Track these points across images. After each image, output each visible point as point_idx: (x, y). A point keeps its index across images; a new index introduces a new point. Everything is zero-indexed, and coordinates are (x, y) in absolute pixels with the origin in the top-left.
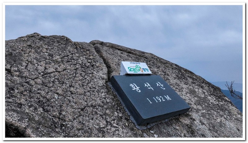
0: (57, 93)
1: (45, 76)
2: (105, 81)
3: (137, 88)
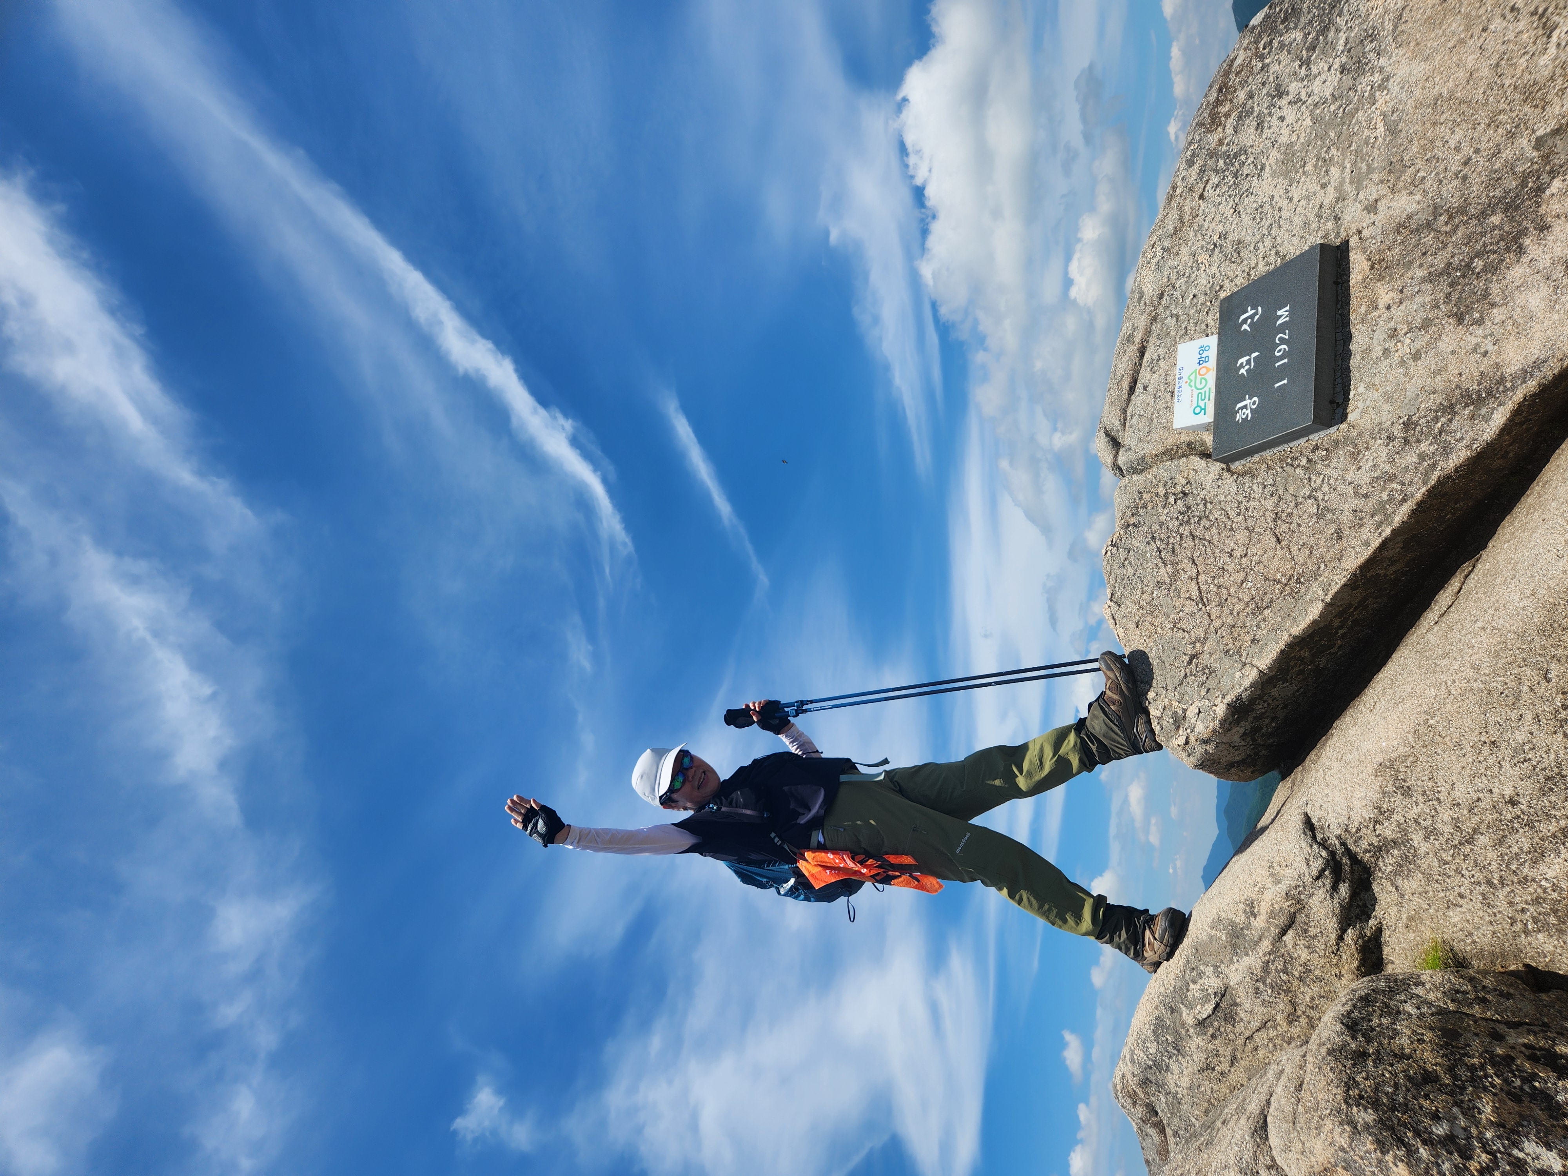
0: (1243, 582)
1: (1205, 600)
2: (1226, 474)
3: (1247, 402)
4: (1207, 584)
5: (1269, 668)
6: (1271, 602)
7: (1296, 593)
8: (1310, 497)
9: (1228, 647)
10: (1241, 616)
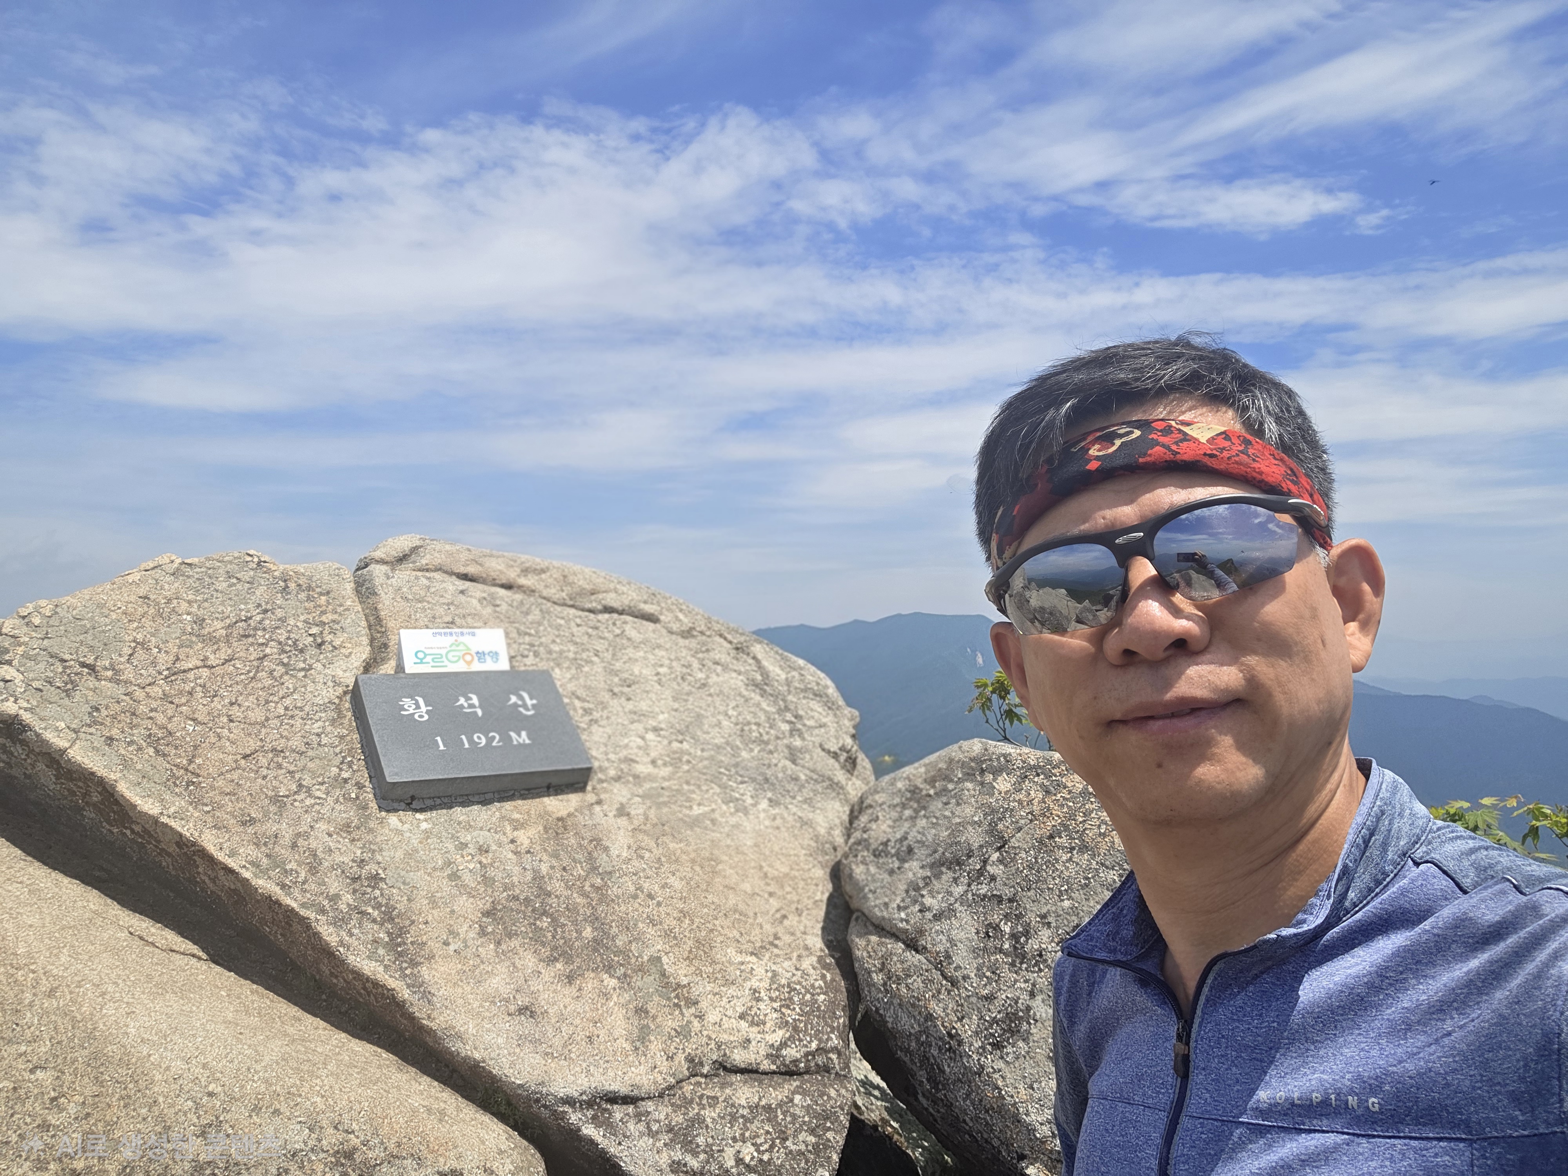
0: (194, 720)
1: (173, 678)
2: (340, 690)
3: (424, 708)
4: (196, 679)
5: (69, 760)
6: (164, 755)
7: (174, 783)
8: (300, 786)
9: (103, 710)
10: (147, 721)
